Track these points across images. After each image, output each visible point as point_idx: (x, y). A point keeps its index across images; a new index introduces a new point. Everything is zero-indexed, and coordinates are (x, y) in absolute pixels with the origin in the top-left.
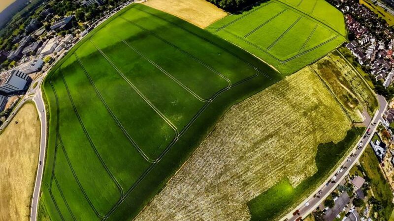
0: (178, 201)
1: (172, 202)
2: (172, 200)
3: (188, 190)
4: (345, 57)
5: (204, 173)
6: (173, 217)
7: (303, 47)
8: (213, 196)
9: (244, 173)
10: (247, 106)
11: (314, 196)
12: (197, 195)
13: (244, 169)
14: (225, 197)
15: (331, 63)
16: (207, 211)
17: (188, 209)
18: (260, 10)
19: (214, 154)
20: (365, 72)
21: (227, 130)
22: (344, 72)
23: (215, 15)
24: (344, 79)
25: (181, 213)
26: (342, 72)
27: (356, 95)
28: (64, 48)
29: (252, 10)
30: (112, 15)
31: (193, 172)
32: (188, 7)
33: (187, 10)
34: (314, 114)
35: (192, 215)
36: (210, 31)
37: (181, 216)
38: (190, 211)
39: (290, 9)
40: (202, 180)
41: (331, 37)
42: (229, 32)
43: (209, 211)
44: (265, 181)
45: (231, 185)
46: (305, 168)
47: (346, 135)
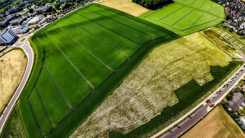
0: (131, 90)
1: (128, 91)
2: (128, 90)
3: (137, 83)
4: (223, 28)
5: (145, 75)
6: (129, 101)
7: (194, 24)
8: (152, 86)
9: (168, 75)
10: (163, 47)
11: (217, 93)
12: (143, 86)
13: (167, 73)
14: (160, 88)
15: (213, 31)
16: (150, 96)
17: (138, 94)
18: (167, 8)
19: (150, 66)
20: (240, 35)
21: (154, 56)
22: (223, 35)
23: (142, 11)
24: (223, 38)
25: (134, 98)
26: (221, 35)
27: (233, 46)
28: (47, 22)
29: (163, 8)
30: (79, 8)
31: (139, 74)
32: (126, 6)
33: (126, 8)
34: (203, 52)
35: (141, 98)
36: (140, 18)
37: (133, 100)
38: (139, 96)
39: (186, 7)
40: (144, 78)
41: (213, 19)
42: (150, 18)
43: (151, 96)
44: (181, 80)
45: (162, 81)
46: (205, 76)
47: (229, 63)
